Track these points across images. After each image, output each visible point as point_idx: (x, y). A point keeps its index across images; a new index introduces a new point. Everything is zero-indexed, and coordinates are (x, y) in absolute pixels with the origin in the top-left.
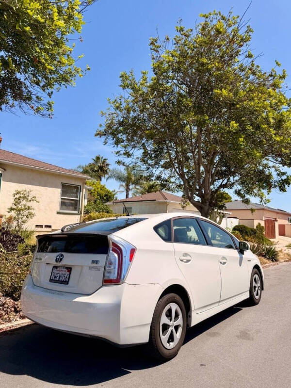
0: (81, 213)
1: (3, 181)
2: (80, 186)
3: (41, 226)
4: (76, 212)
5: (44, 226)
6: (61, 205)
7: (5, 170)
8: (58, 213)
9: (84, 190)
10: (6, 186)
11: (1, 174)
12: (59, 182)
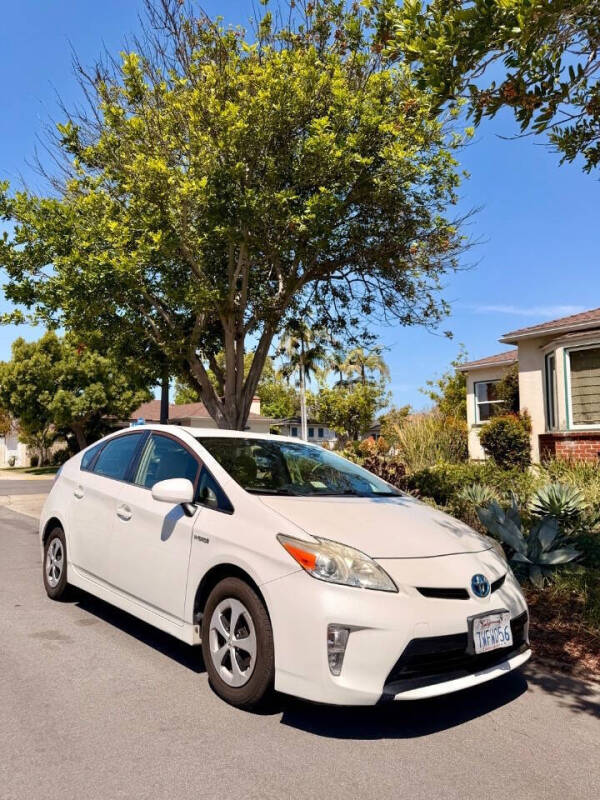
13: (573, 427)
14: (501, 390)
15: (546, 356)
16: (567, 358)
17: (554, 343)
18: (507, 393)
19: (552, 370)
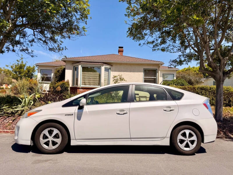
1: (112, 71)
2: (157, 69)
6: (144, 82)
7: (112, 66)
9: (159, 71)
10: (113, 74)
11: (110, 68)
12: (142, 68)
13: (81, 86)
14: (56, 73)
15: (74, 67)
16: (82, 68)
17: (78, 64)
18: (58, 74)
19: (75, 70)
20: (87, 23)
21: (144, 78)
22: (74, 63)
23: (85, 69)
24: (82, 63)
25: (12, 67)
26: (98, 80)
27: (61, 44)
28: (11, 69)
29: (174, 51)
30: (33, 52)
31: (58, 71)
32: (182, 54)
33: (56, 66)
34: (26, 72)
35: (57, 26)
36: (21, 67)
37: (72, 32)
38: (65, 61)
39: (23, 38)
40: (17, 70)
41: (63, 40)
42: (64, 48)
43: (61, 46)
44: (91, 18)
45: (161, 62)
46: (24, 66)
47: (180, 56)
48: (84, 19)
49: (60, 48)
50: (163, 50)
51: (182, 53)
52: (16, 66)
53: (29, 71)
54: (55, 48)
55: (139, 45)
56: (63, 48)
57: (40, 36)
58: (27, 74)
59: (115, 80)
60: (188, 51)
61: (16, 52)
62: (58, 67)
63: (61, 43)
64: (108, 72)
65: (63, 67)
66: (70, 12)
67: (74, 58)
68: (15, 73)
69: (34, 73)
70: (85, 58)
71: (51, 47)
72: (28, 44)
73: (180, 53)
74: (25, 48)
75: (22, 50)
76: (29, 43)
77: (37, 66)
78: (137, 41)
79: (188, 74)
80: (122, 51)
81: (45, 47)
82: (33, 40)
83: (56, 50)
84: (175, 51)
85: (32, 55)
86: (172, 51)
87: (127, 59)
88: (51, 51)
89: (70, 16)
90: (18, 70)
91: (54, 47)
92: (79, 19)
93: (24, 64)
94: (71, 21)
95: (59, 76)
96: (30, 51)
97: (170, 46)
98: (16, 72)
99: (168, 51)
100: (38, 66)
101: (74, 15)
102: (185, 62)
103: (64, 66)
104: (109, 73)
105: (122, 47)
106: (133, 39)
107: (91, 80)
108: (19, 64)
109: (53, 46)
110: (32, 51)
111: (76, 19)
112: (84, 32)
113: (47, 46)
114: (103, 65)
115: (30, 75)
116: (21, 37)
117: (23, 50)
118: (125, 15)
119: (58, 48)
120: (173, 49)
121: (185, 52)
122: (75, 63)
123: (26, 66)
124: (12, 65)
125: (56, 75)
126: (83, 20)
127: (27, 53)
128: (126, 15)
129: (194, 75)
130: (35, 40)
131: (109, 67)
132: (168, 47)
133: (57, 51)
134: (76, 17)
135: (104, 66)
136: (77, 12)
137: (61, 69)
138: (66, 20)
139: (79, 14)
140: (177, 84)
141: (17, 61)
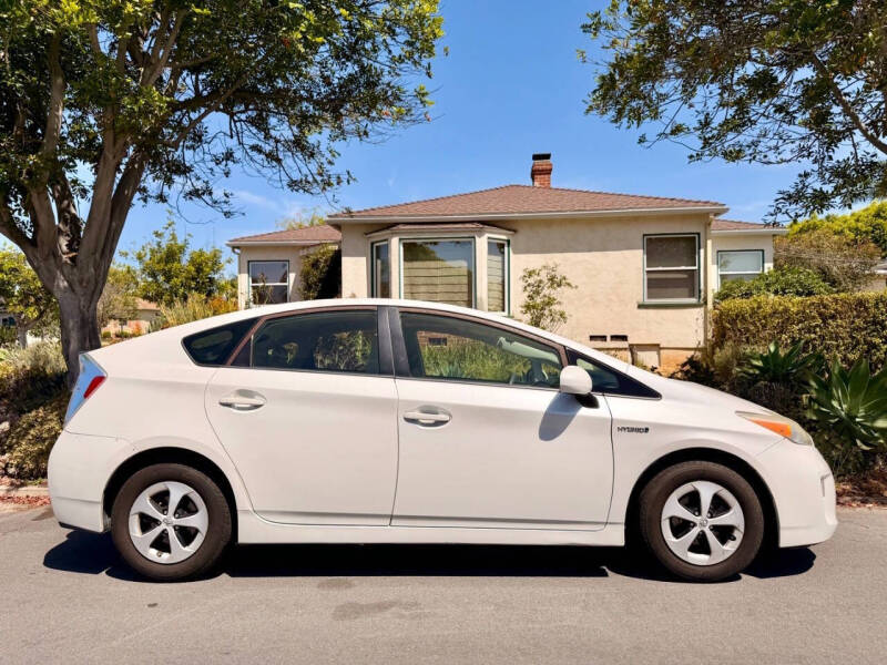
0: (706, 303)
1: (514, 253)
2: (699, 234)
3: (603, 338)
4: (693, 300)
5: (608, 339)
6: (649, 287)
7: (515, 231)
8: (641, 306)
9: (709, 242)
10: (520, 263)
11: (508, 241)
12: (637, 233)
14: (308, 273)
15: (372, 244)
16: (402, 248)
17: (388, 231)
18: (315, 275)
19: (378, 257)
20: (432, 72)
21: (648, 272)
22: (372, 232)
23: (413, 252)
24: (401, 227)
25: (140, 258)
26: (465, 289)
27: (330, 163)
28: (137, 266)
29: (784, 156)
30: (231, 200)
31: (315, 265)
32: (816, 167)
33: (304, 247)
34: (189, 272)
35: (318, 94)
36: (171, 255)
37: (374, 114)
38: (338, 226)
39: (193, 148)
40: (157, 267)
41: (338, 145)
42: (344, 177)
43: (333, 170)
44: (446, 50)
45: (716, 204)
46: (182, 249)
47: (806, 175)
48: (420, 57)
49: (329, 177)
50: (733, 155)
51: (815, 161)
52: (152, 251)
53: (199, 270)
54: (310, 179)
55: (640, 141)
56: (339, 178)
57: (251, 136)
58: (193, 279)
59: (529, 285)
60: (843, 152)
61: (172, 201)
62: (312, 251)
63: (329, 156)
64: (500, 258)
65: (330, 247)
66: (369, 36)
67: (372, 213)
68: (150, 279)
69: (216, 276)
70: (412, 210)
71: (296, 176)
72: (211, 169)
73: (807, 164)
74: (199, 185)
75: (190, 193)
76: (212, 165)
77: (234, 248)
78: (629, 127)
79: (812, 246)
80: (548, 172)
81: (276, 177)
82: (229, 156)
83: (315, 185)
84: (787, 155)
85: (226, 208)
86: (772, 157)
87: (572, 200)
88: (297, 191)
89: (365, 50)
90: (162, 266)
91: (306, 176)
92: (401, 60)
93: (180, 242)
94: (370, 71)
95: (320, 280)
96: (218, 194)
97: (764, 136)
98: (153, 275)
99: (754, 158)
100: (238, 248)
101: (382, 47)
102: (838, 199)
103: (334, 244)
104: (503, 262)
105: (547, 157)
106: (612, 122)
107: (439, 289)
108: (164, 245)
109: (305, 171)
110: (226, 195)
111: (393, 60)
112: (425, 110)
113: (282, 172)
114: (481, 232)
115: (203, 283)
116: (188, 148)
117: (195, 193)
118: (583, 27)
119: (319, 178)
120: (777, 148)
121: (830, 158)
122: (377, 231)
123: (189, 251)
124: (138, 249)
125: (306, 280)
126: (415, 63)
127: (210, 202)
128: (585, 28)
129: (840, 249)
130: (238, 154)
131: (504, 237)
132: (755, 144)
133: (316, 189)
134: (390, 52)
135: (487, 235)
136: (393, 33)
137: (323, 254)
138: (352, 68)
139: (403, 38)
140: (783, 290)
141: (157, 234)
